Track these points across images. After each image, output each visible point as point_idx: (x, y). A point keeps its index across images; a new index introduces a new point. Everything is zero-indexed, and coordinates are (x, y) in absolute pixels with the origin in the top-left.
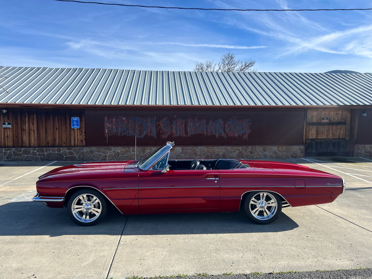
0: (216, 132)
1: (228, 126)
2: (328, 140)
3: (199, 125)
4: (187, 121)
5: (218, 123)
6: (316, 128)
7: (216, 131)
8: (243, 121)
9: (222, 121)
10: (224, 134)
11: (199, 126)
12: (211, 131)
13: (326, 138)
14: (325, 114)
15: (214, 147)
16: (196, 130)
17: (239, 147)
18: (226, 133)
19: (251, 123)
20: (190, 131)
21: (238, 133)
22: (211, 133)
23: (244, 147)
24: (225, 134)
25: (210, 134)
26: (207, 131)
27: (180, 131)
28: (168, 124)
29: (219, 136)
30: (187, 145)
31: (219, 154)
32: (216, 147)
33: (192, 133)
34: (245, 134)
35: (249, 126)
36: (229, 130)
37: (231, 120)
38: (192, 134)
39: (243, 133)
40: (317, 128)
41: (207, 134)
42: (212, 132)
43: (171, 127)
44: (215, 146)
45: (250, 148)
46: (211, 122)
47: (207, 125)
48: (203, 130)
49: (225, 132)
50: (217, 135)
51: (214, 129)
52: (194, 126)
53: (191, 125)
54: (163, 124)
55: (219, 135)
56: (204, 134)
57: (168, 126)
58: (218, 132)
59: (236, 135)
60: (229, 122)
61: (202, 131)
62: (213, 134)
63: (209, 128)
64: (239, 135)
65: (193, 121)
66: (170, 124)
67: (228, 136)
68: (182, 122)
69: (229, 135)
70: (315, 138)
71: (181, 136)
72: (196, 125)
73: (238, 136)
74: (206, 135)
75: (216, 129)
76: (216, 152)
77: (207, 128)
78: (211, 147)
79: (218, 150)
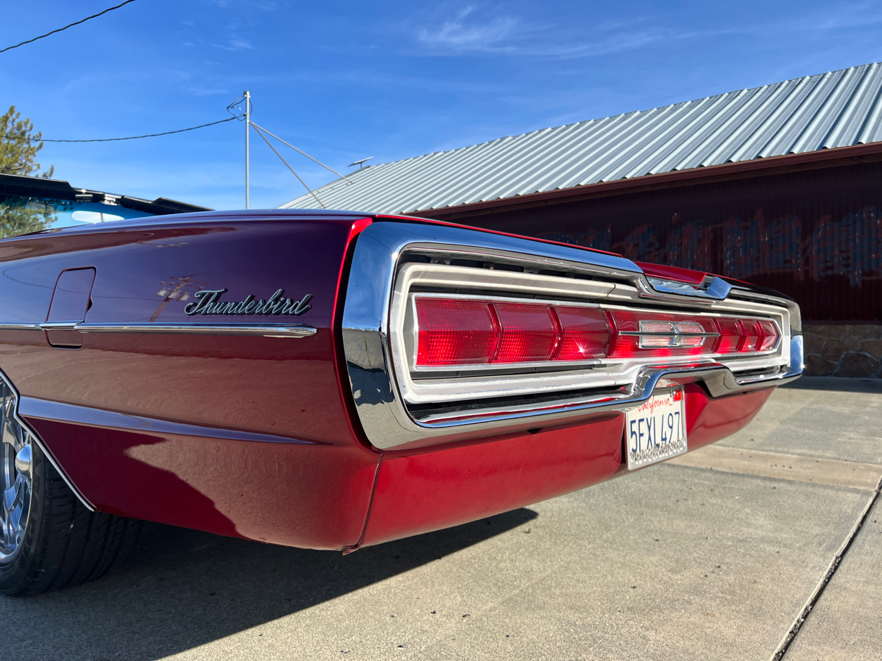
0: (848, 265)
3: (771, 239)
4: (722, 229)
5: (858, 225)
7: (851, 261)
11: (772, 245)
12: (827, 261)
15: (840, 327)
16: (758, 259)
22: (827, 269)
25: (822, 274)
26: (807, 262)
28: (650, 245)
29: (863, 282)
31: (865, 357)
32: (848, 327)
33: (740, 275)
41: (807, 272)
42: (829, 264)
43: (662, 256)
44: (845, 324)
46: (826, 225)
47: (804, 239)
48: (787, 257)
50: (856, 278)
51: (841, 252)
52: (751, 246)
53: (739, 241)
54: (634, 246)
55: (864, 274)
56: (792, 274)
57: (650, 252)
58: (858, 265)
61: (786, 262)
62: (836, 271)
63: (815, 248)
65: (746, 228)
66: (657, 246)
68: (701, 235)
72: (758, 241)
74: (801, 277)
75: (848, 251)
76: (847, 349)
77: (805, 251)
78: (822, 327)
79: (857, 338)
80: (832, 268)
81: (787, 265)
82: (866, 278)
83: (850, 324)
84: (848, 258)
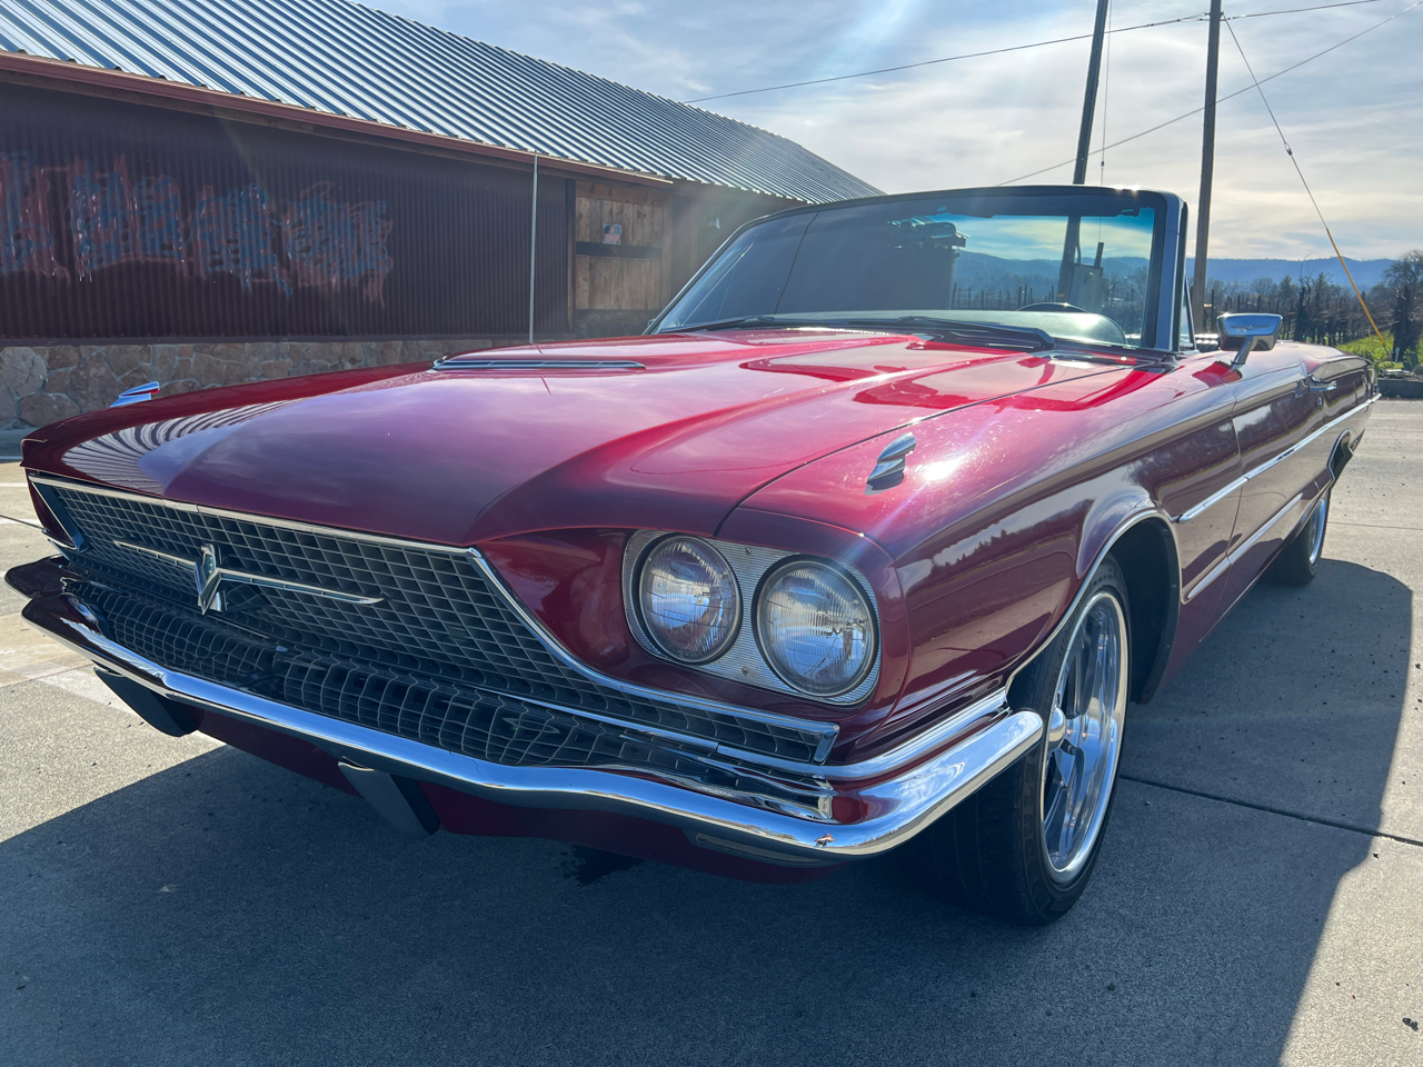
1: (293, 228)
2: (619, 314)
3: (141, 209)
4: (64, 175)
5: (244, 207)
6: (587, 266)
7: (240, 256)
8: (358, 209)
9: (262, 200)
10: (281, 275)
11: (143, 219)
12: (213, 253)
13: (616, 308)
14: (611, 211)
15: (239, 345)
16: (125, 238)
17: (351, 345)
18: (288, 269)
19: (391, 223)
20: (88, 241)
21: (342, 271)
22: (214, 263)
23: (374, 345)
24: (285, 271)
25: (210, 270)
26: (189, 254)
27: (23, 243)
29: (253, 284)
30: (78, 335)
33: (100, 261)
34: (373, 276)
35: (383, 236)
36: (301, 251)
37: (305, 199)
38: (105, 265)
39: (363, 272)
40: (591, 266)
41: (190, 265)
42: (217, 257)
44: (243, 342)
45: (399, 350)
46: (208, 201)
47: (185, 216)
48: (165, 240)
49: (284, 263)
50: (247, 280)
51: (228, 241)
52: (114, 214)
53: (94, 203)
55: (253, 276)
56: (173, 267)
58: (248, 262)
59: (334, 281)
60: (299, 207)
61: (163, 247)
62: (225, 268)
63: (199, 232)
64: (348, 281)
65: (103, 182)
67: (300, 285)
68: (27, 181)
69: (303, 280)
70: (587, 307)
71: (32, 273)
72: (123, 207)
73: (342, 285)
74: (185, 273)
75: (236, 242)
76: (248, 376)
77: (187, 235)
78: (220, 347)
79: (256, 360)
80: (221, 262)
81: (166, 252)
82: (256, 280)
83: (249, 342)
84: (236, 252)
